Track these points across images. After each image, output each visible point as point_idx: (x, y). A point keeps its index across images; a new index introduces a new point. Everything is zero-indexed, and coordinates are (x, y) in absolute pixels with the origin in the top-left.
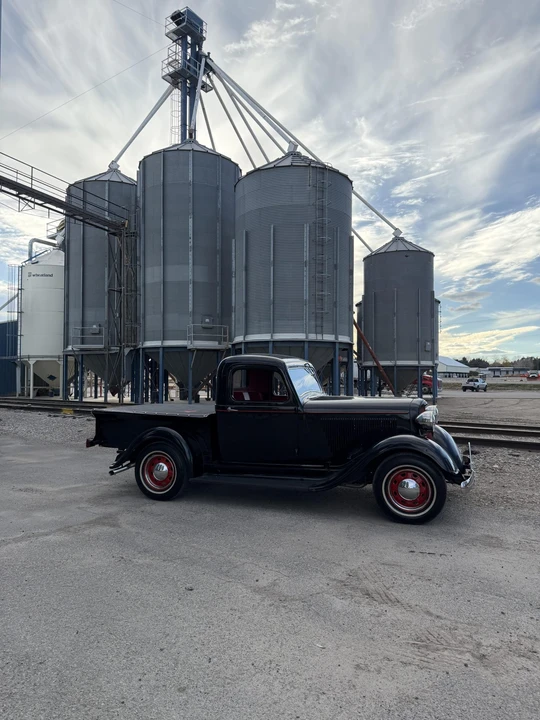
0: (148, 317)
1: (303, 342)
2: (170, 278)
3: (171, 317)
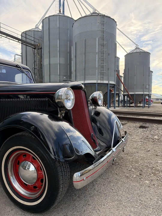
1: (95, 83)
2: (51, 63)
3: (52, 76)
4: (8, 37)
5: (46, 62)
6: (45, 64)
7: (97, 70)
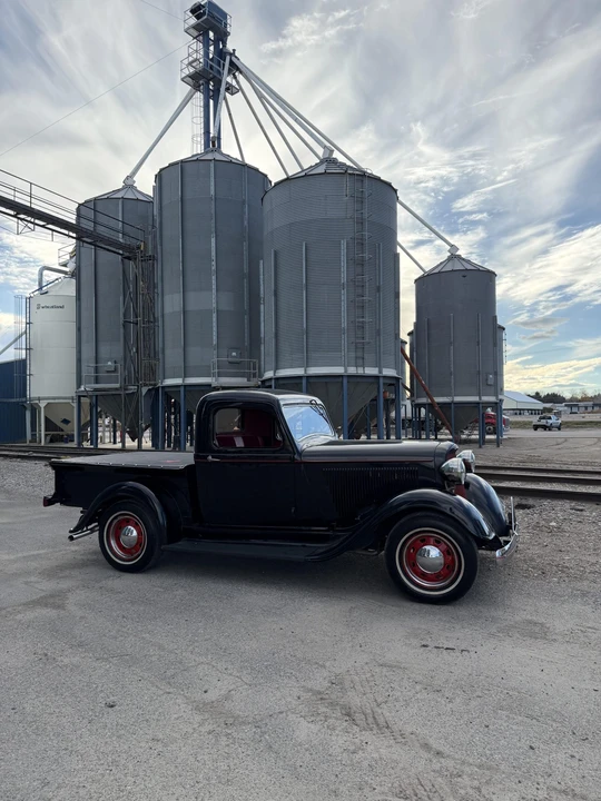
0: (168, 352)
1: (341, 376)
2: (190, 307)
3: (193, 351)
4: (50, 226)
5: (171, 303)
6: (168, 310)
7: (345, 337)
